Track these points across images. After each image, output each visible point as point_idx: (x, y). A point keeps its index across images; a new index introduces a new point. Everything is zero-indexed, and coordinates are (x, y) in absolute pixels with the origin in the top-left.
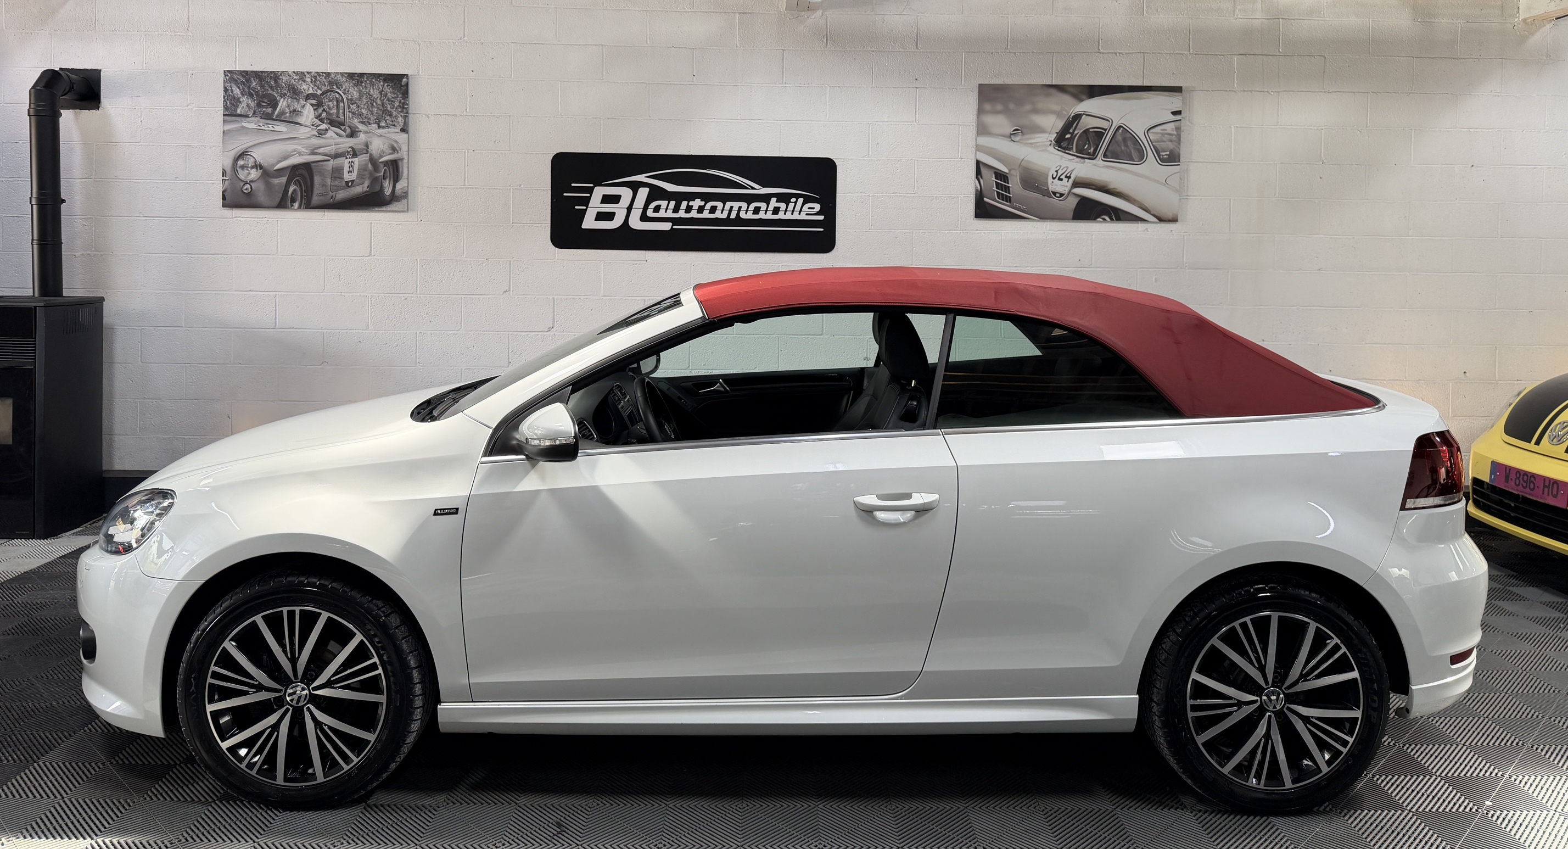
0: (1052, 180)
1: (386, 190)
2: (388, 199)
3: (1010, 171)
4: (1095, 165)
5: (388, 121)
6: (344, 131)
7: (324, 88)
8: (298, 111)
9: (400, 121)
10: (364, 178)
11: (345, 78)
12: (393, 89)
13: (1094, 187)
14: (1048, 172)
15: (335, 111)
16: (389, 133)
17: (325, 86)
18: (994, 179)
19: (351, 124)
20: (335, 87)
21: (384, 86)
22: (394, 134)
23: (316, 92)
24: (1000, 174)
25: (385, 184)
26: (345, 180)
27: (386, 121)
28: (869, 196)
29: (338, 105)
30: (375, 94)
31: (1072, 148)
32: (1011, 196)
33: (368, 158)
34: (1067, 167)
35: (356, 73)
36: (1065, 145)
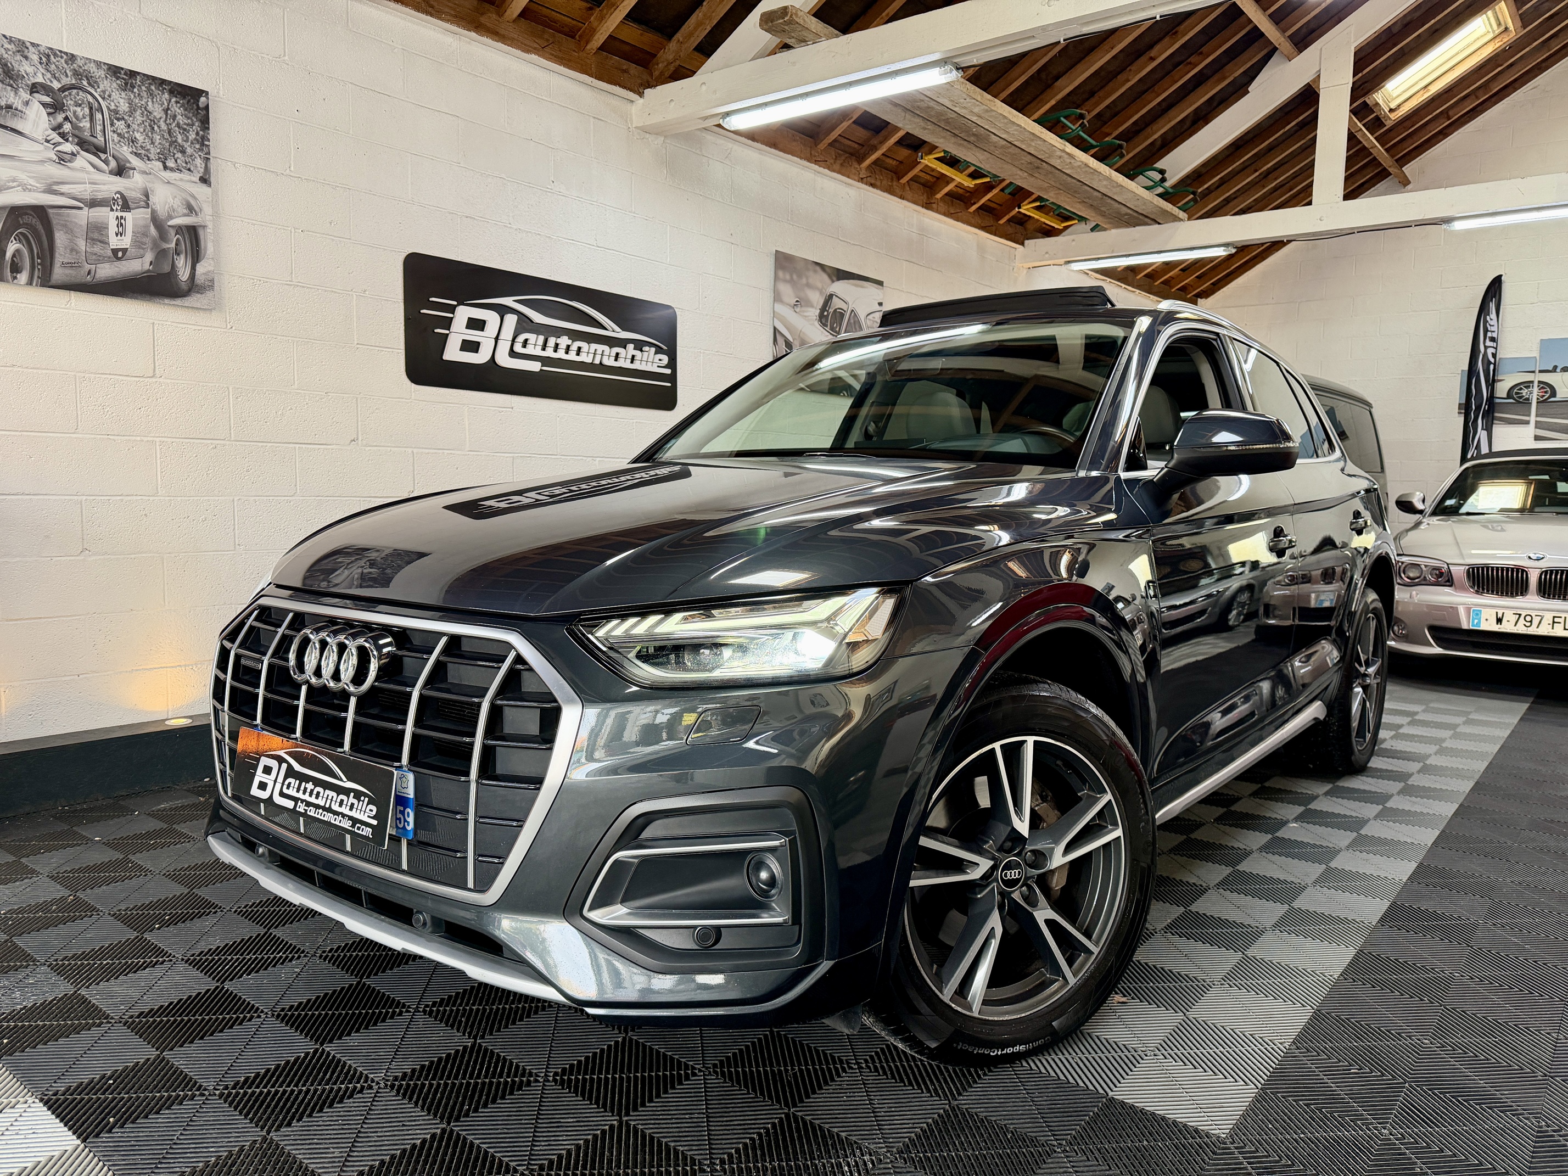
1: (180, 273)
2: (184, 287)
5: (178, 161)
6: (106, 162)
7: (66, 81)
8: (16, 109)
9: (199, 165)
10: (143, 249)
11: (103, 72)
12: (186, 110)
15: (88, 125)
16: (181, 180)
17: (67, 76)
19: (115, 153)
20: (85, 83)
21: (170, 101)
22: (188, 182)
23: (49, 84)
25: (179, 263)
26: (112, 247)
27: (176, 161)
29: (91, 116)
30: (158, 112)
33: (149, 216)
35: (122, 69)
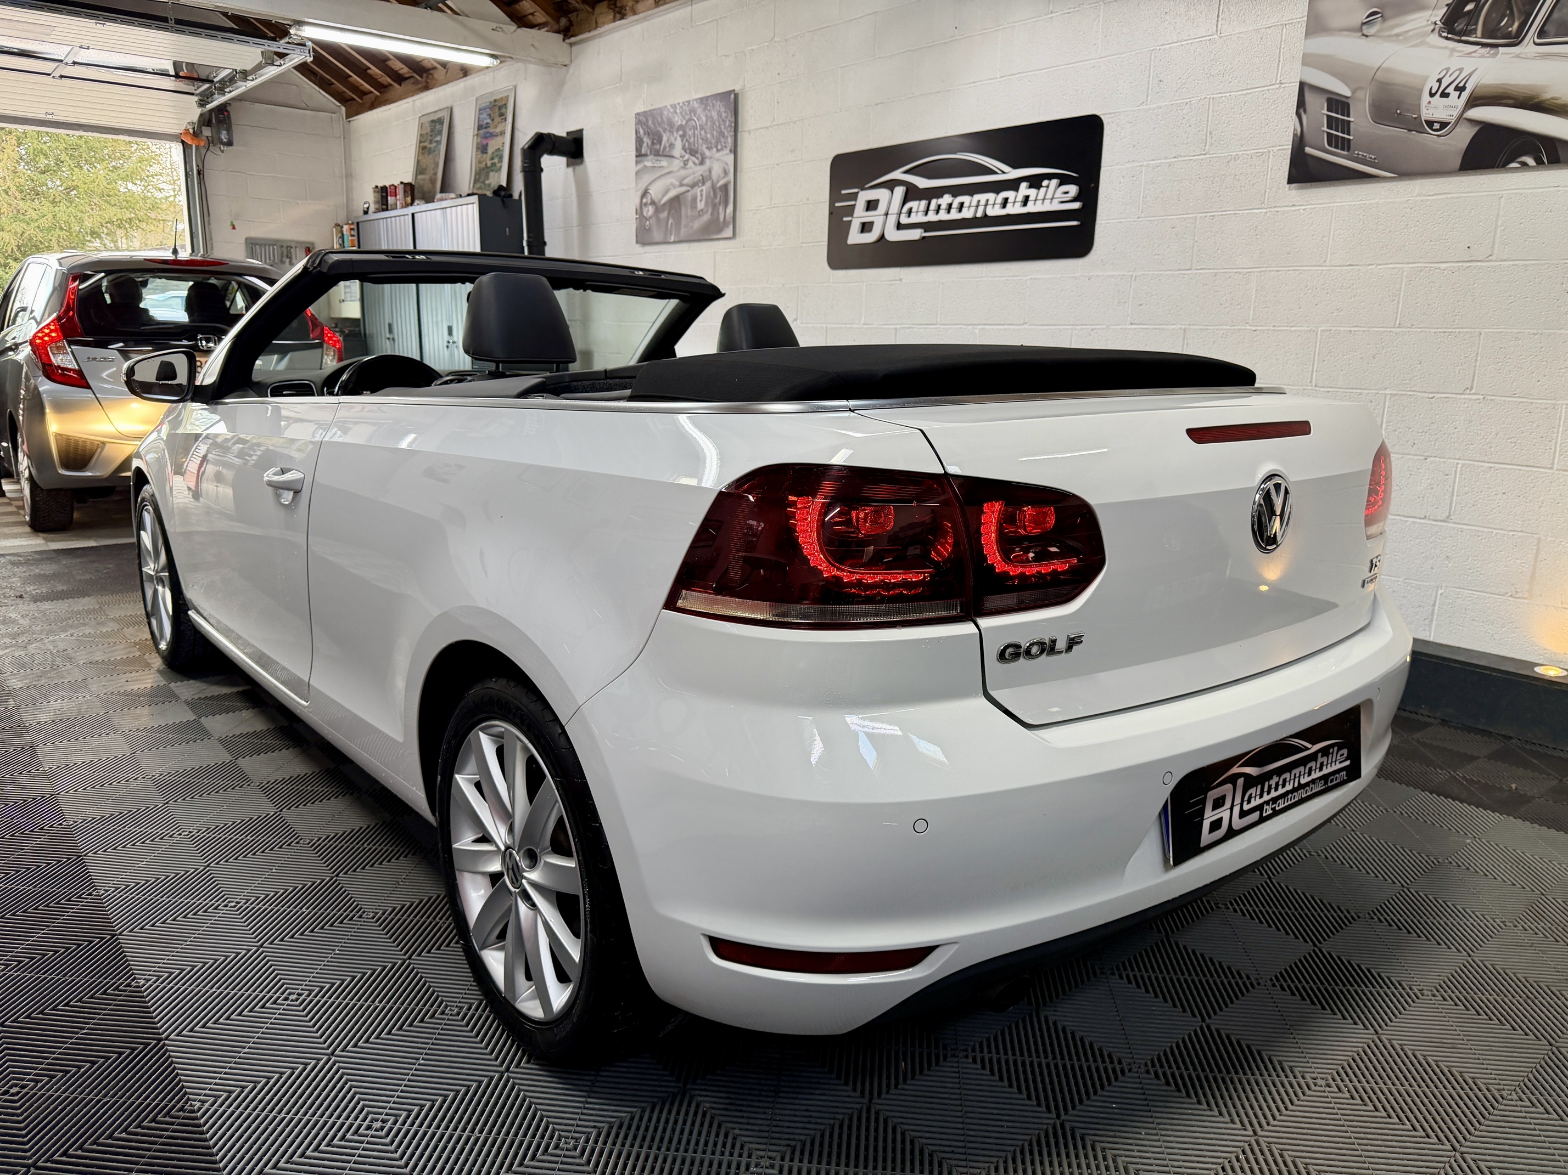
0: (1430, 99)
1: (720, 218)
2: (722, 226)
3: (1354, 92)
4: (1518, 56)
6: (698, 159)
8: (673, 144)
10: (708, 206)
11: (699, 104)
12: (725, 108)
13: (1511, 102)
14: (1423, 85)
15: (693, 139)
16: (723, 155)
18: (1325, 111)
19: (702, 151)
21: (719, 105)
22: (726, 157)
23: (680, 124)
24: (1337, 101)
25: (720, 210)
27: (721, 144)
28: (1142, 166)
29: (694, 134)
30: (715, 115)
31: (1476, 29)
32: (1351, 138)
33: (711, 185)
34: (1461, 70)
35: (703, 98)
36: (1461, 27)
